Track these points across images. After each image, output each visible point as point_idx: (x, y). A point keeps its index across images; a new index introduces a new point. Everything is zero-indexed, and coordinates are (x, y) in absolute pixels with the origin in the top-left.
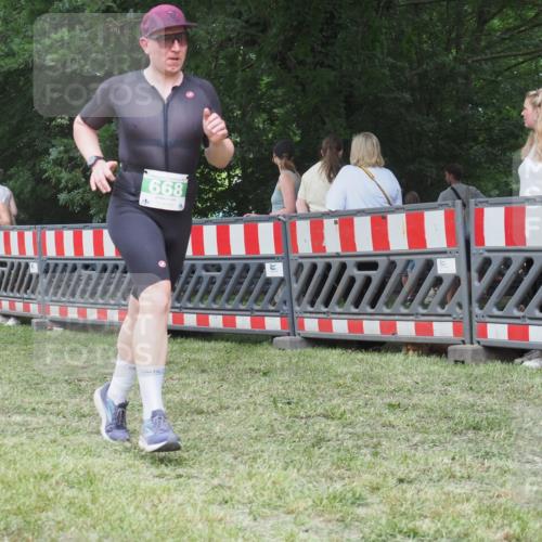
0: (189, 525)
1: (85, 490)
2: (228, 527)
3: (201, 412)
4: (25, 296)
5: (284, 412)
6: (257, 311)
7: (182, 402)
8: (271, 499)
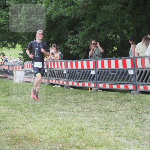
0: (110, 142)
1: (81, 132)
2: (121, 143)
3: (112, 111)
4: (63, 79)
5: (135, 112)
6: (126, 84)
7: (106, 109)
8: (132, 136)
